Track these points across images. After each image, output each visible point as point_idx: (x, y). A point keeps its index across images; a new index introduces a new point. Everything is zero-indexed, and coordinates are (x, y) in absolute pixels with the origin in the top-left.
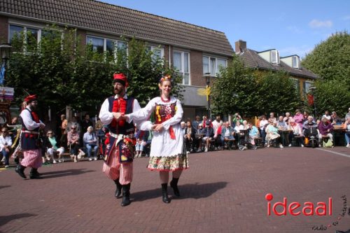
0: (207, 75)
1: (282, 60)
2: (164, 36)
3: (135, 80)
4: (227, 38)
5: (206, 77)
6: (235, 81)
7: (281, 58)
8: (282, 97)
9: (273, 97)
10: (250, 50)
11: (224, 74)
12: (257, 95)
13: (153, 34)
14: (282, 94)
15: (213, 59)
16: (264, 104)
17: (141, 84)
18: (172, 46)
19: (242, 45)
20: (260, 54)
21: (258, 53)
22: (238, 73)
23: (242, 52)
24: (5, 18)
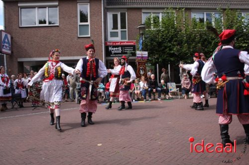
24: (140, 9)
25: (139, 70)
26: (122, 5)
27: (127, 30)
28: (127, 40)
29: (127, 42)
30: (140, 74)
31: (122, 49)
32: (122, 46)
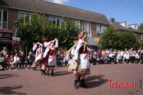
0: (98, 33)
1: (130, 26)
2: (80, 17)
3: (68, 35)
4: (106, 17)
5: (98, 34)
6: (110, 35)
7: (130, 25)
8: (130, 42)
9: (126, 42)
10: (116, 22)
11: (105, 32)
12: (120, 41)
13: (76, 16)
14: (130, 41)
15: (100, 26)
16: (122, 45)
17: (71, 36)
18: (84, 21)
19: (113, 20)
20: (120, 24)
21: (120, 23)
22: (111, 32)
23: (113, 23)
24: (18, 10)
25: (14, 50)
26: (6, 6)
27: (7, 22)
28: (7, 29)
29: (7, 30)
30: (14, 52)
31: (3, 35)
32: (3, 33)
